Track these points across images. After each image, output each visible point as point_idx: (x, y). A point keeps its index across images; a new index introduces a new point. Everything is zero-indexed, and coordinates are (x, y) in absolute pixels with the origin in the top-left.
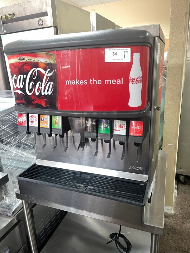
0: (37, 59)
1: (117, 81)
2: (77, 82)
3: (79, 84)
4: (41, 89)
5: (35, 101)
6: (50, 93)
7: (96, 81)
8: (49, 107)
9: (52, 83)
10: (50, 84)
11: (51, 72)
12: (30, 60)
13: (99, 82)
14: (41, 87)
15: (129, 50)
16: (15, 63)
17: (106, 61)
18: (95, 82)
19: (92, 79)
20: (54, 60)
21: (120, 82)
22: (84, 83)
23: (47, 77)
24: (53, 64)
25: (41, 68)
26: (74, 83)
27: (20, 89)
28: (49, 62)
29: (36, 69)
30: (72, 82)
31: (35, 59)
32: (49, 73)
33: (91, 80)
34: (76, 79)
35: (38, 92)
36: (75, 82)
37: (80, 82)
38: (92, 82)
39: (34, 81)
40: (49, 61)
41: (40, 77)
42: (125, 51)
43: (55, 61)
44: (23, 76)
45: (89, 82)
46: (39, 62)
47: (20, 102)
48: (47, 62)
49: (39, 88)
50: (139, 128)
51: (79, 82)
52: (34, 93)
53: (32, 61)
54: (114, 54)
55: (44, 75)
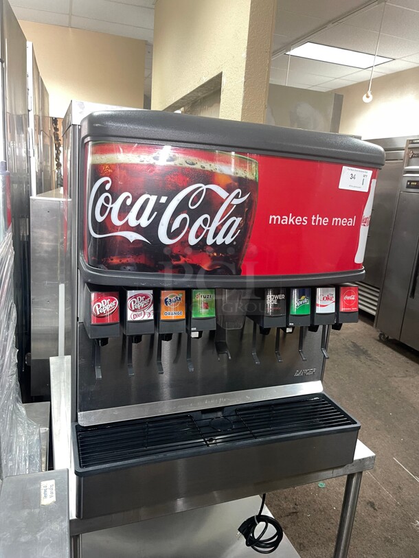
0: (213, 165)
1: (348, 221)
2: (291, 220)
3: (293, 223)
4: (208, 231)
5: (182, 259)
6: (228, 240)
7: (321, 219)
8: (219, 271)
9: (239, 220)
10: (235, 221)
11: (241, 197)
12: (193, 164)
13: (324, 221)
14: (210, 226)
15: (370, 173)
16: (137, 164)
17: (340, 187)
18: (319, 220)
19: (316, 216)
20: (255, 174)
21: (351, 222)
22: (303, 221)
23: (230, 206)
24: (251, 180)
25: (219, 185)
26: (284, 222)
27: (138, 229)
28: (243, 176)
29: (204, 187)
30: (281, 219)
31: (208, 165)
32: (236, 197)
33: (313, 218)
34: (291, 215)
35: (197, 237)
36: (286, 220)
37: (296, 221)
38: (315, 220)
39: (189, 212)
40: (241, 173)
41: (210, 204)
42: (365, 174)
43: (257, 176)
44: (158, 199)
45: (309, 220)
46: (218, 171)
47: (124, 261)
48: (238, 175)
49: (200, 229)
50: (353, 299)
51: (294, 220)
52: (185, 241)
53: (198, 166)
54: (353, 177)
55: (222, 201)
